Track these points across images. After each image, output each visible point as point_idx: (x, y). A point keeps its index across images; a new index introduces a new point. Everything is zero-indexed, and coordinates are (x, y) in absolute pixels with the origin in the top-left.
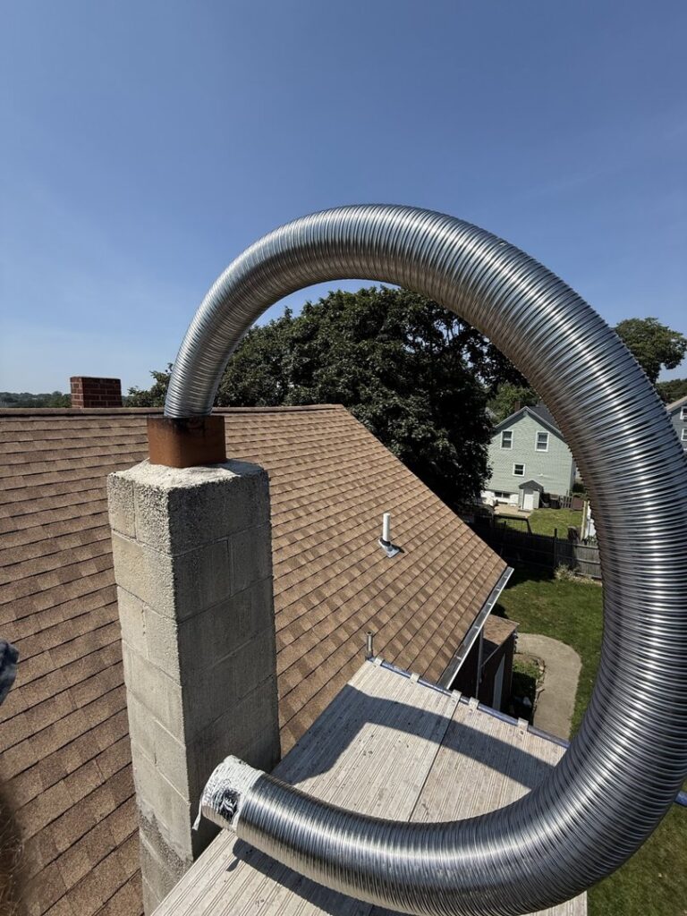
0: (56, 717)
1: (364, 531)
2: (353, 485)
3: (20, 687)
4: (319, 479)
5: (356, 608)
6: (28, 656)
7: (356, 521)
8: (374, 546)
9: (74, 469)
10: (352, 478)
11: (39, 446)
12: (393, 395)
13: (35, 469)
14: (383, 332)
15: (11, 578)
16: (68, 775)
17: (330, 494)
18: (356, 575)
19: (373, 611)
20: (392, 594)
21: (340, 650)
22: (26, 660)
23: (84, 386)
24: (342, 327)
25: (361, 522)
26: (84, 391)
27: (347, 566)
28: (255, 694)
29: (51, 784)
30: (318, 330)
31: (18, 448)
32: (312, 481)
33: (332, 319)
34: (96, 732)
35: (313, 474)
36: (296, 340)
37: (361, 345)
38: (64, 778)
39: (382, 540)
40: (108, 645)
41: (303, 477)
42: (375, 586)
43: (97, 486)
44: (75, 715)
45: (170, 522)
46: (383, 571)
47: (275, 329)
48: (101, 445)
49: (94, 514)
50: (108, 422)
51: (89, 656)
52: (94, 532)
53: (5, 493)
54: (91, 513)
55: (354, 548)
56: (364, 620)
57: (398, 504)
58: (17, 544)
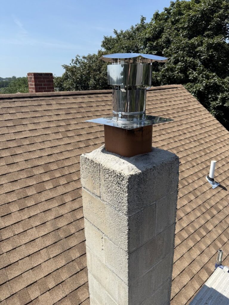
0: (42, 261)
1: (197, 170)
2: (189, 140)
3: (25, 244)
4: (167, 136)
5: (193, 219)
6: (26, 229)
7: (192, 164)
8: (203, 181)
9: (36, 129)
10: (188, 135)
11: (19, 116)
12: (214, 76)
13: (19, 129)
14: (209, 30)
15: (15, 188)
16: (50, 290)
17: (175, 146)
18: (192, 199)
19: (203, 222)
20: (215, 212)
21: (183, 243)
22: (26, 231)
23: (35, 78)
24: (180, 28)
25: (195, 164)
26: (35, 81)
27: (186, 192)
28: (161, 288)
29: (43, 292)
30: (163, 32)
31: (9, 117)
32: (163, 137)
33: (172, 22)
34: (60, 270)
35: (164, 133)
36: (148, 39)
37: (192, 40)
38: (48, 291)
39: (208, 177)
40: (61, 227)
41: (158, 134)
42: (204, 207)
43: (49, 139)
44: (50, 261)
45: (128, 196)
46: (209, 197)
47: (134, 32)
48: (48, 115)
49: (49, 155)
50: (50, 101)
51: (53, 232)
52: (50, 165)
53: (7, 142)
54: (47, 154)
55: (190, 181)
56: (197, 227)
57: (219, 153)
58: (15, 170)
